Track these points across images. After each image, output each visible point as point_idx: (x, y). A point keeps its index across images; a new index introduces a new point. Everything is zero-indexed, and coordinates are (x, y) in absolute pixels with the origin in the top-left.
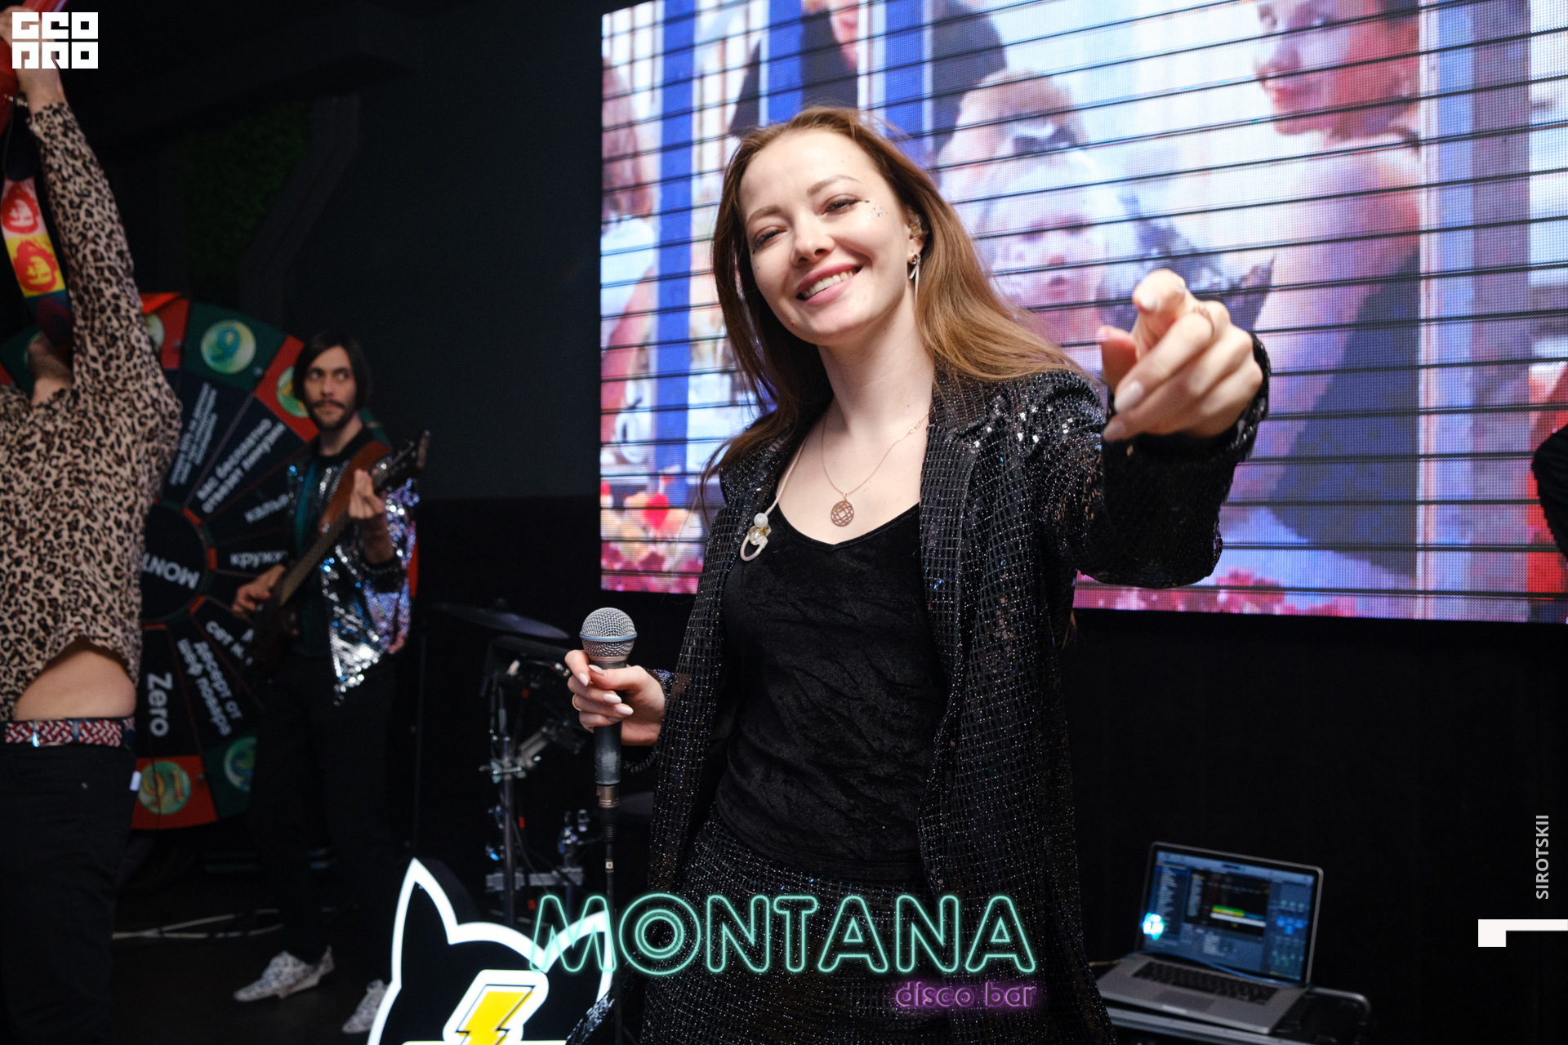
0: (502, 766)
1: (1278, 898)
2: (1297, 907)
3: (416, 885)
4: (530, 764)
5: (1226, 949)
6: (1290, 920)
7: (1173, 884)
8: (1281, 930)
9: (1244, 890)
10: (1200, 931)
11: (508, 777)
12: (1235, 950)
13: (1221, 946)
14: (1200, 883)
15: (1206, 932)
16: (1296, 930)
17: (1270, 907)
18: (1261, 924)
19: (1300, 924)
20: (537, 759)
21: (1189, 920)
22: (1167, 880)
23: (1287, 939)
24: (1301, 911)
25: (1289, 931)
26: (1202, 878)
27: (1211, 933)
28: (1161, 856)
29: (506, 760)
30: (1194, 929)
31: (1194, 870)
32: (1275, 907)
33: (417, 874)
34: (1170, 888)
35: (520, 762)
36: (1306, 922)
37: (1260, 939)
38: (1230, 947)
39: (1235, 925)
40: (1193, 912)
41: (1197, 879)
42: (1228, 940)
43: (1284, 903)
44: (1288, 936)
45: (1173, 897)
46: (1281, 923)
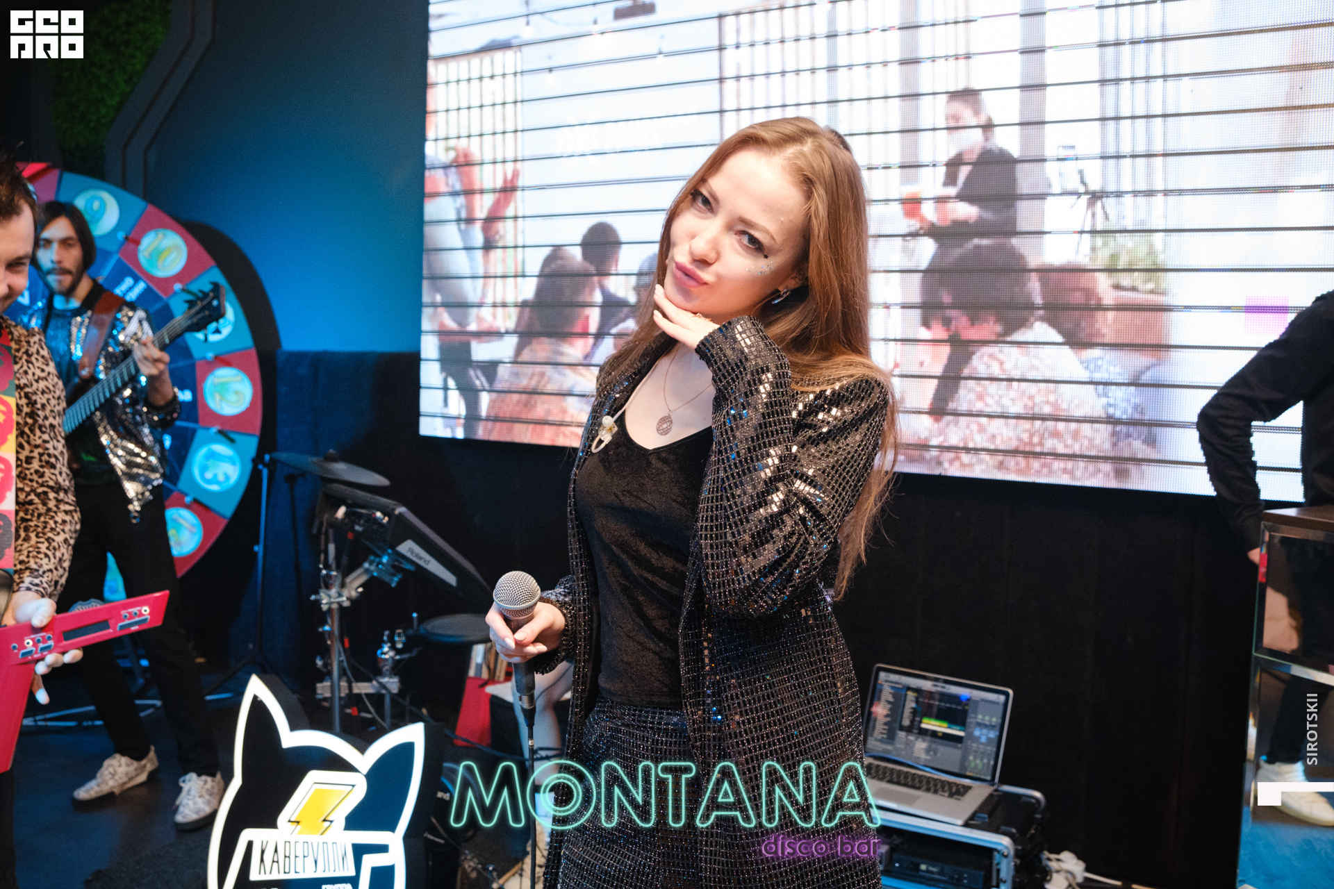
0: (330, 597)
1: (976, 713)
2: (990, 721)
3: (255, 697)
4: (354, 594)
5: (931, 753)
6: (985, 731)
7: (891, 699)
8: (977, 739)
9: (948, 705)
10: (912, 738)
11: (335, 606)
12: (939, 755)
13: (928, 751)
14: (914, 699)
15: (917, 740)
16: (989, 739)
17: (969, 720)
18: (961, 734)
19: (993, 734)
20: (360, 590)
21: (902, 728)
22: (887, 694)
23: (981, 746)
24: (993, 724)
25: (983, 739)
26: (915, 694)
27: (920, 740)
28: (882, 675)
29: (333, 592)
30: (906, 736)
31: (909, 688)
32: (973, 720)
33: (256, 688)
34: (889, 702)
35: (346, 593)
36: (997, 733)
37: (959, 745)
38: (935, 752)
39: (940, 734)
40: (906, 722)
41: (911, 695)
42: (934, 746)
43: (980, 717)
44: (983, 744)
45: (890, 709)
46: (977, 733)
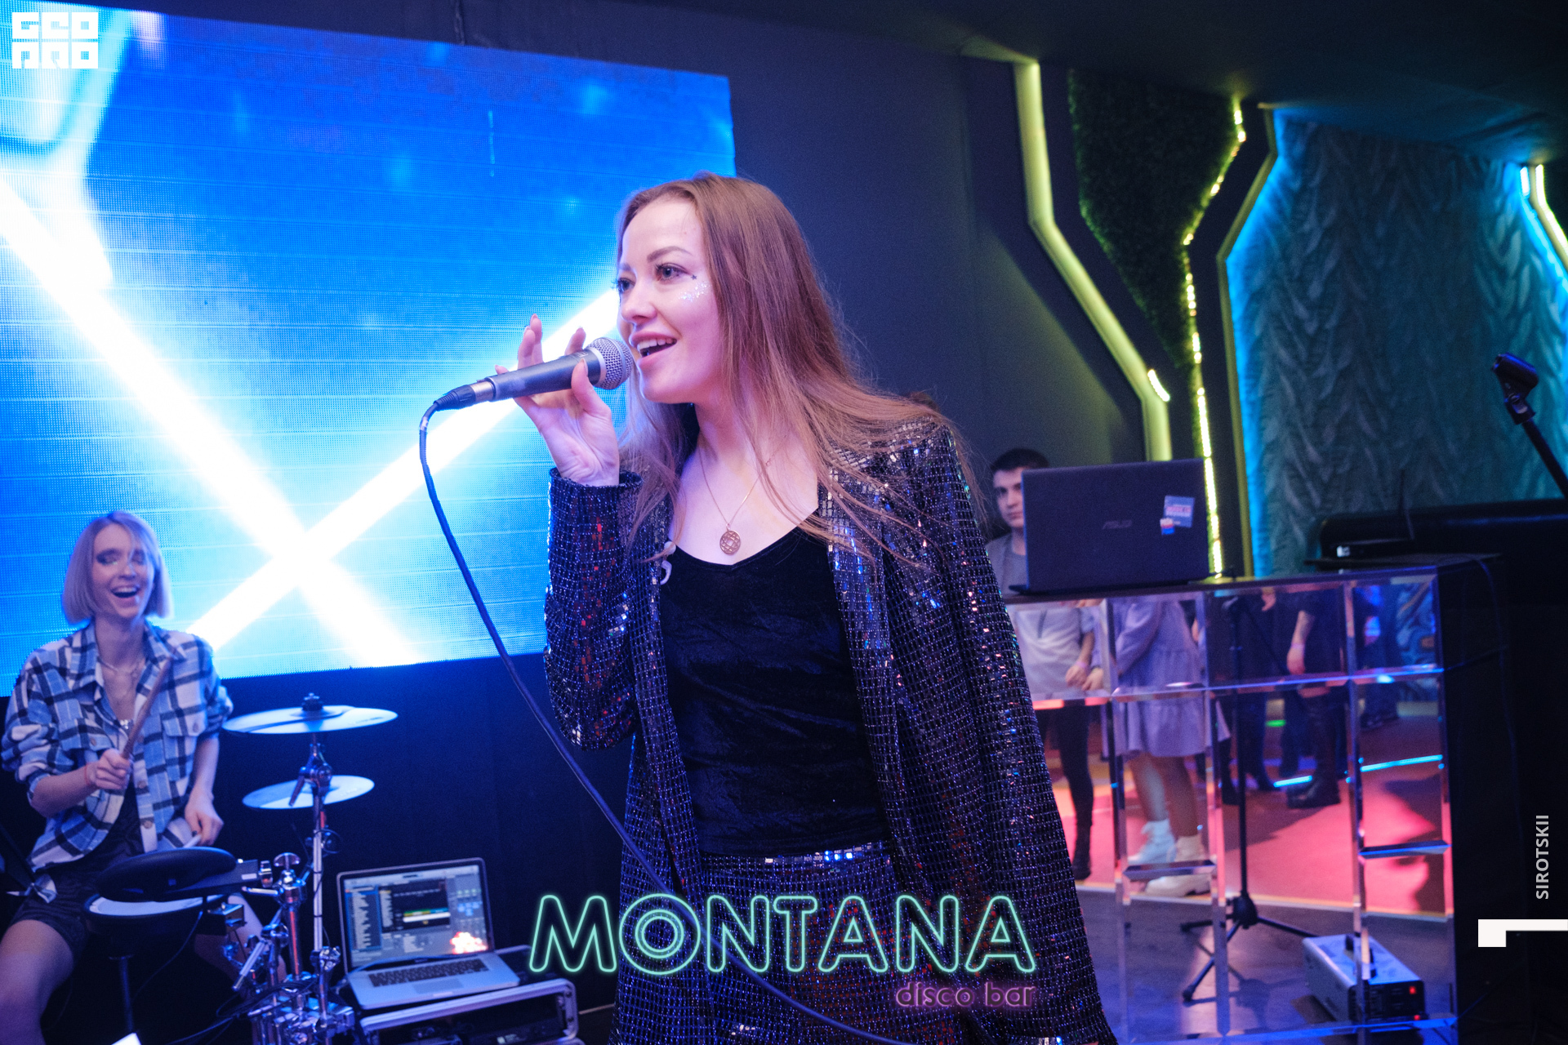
1: (454, 890)
2: (471, 893)
5: (423, 944)
6: (468, 905)
7: (365, 904)
8: (463, 915)
9: (426, 892)
10: (398, 936)
12: (431, 943)
13: (418, 943)
14: (389, 897)
15: (404, 936)
16: (475, 911)
17: (450, 899)
18: (446, 915)
19: (477, 905)
21: (386, 930)
22: (359, 902)
23: (469, 920)
24: (474, 895)
25: (469, 913)
26: (389, 892)
27: (407, 935)
28: (348, 883)
30: (392, 936)
31: (381, 888)
32: (453, 898)
34: (364, 909)
36: (481, 903)
37: (448, 927)
38: (426, 941)
39: (425, 923)
40: (387, 923)
41: (385, 895)
42: (423, 936)
43: (460, 892)
44: (469, 917)
45: (367, 915)
46: (461, 909)
